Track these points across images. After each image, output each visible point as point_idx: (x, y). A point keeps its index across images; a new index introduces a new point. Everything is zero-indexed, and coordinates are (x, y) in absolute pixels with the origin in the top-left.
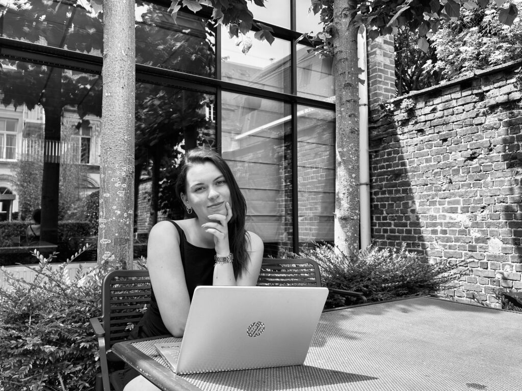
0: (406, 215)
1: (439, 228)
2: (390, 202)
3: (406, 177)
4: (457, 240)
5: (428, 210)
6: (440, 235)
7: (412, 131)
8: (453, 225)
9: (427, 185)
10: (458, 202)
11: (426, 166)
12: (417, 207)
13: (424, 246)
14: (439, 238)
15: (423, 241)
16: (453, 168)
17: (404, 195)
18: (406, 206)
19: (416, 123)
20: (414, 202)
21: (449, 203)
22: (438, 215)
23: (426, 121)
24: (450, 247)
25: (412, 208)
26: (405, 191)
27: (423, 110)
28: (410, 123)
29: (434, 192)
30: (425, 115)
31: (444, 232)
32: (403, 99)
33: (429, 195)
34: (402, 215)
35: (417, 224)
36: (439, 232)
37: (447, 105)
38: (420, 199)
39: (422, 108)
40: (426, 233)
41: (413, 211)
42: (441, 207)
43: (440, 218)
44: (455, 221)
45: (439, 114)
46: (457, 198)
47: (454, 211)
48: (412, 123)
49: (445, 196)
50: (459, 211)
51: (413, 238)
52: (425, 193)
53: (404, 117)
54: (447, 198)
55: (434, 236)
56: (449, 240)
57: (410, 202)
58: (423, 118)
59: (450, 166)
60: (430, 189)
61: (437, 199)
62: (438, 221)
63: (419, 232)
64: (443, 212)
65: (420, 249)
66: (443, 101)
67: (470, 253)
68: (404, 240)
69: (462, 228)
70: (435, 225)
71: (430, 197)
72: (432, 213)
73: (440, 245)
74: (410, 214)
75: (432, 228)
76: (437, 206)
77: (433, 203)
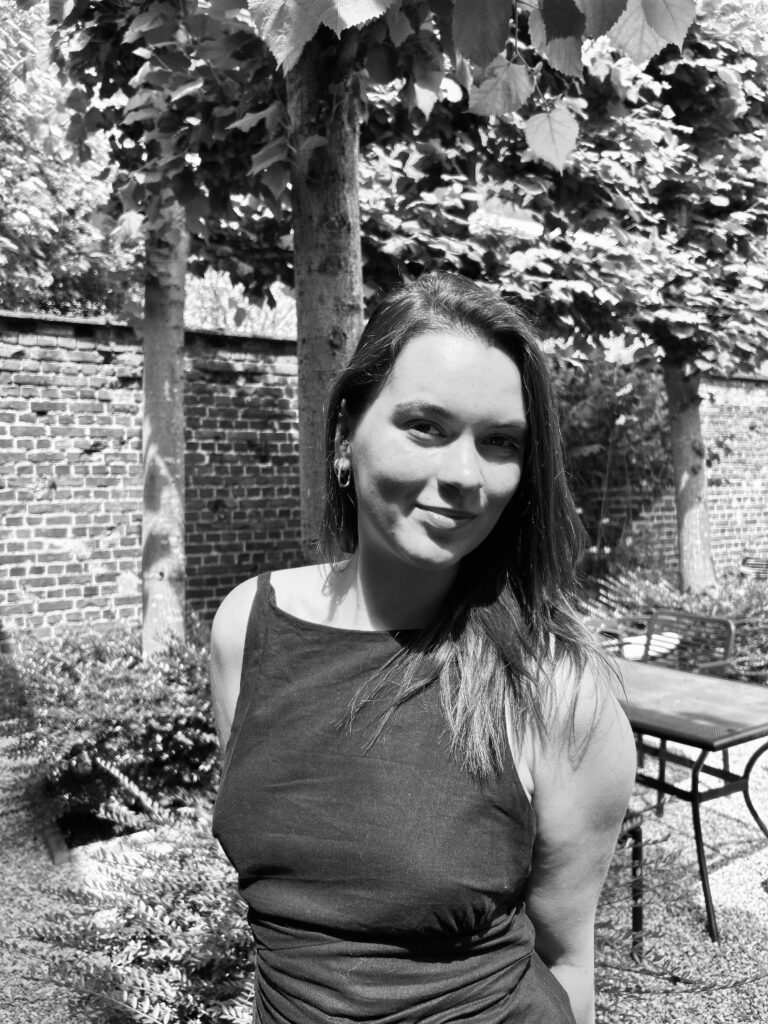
4: (63, 581)
5: (5, 533)
6: (28, 576)
8: (58, 557)
9: (2, 488)
10: (67, 520)
11: (2, 454)
14: (28, 582)
16: (58, 464)
21: (50, 521)
22: (25, 541)
24: (51, 595)
29: (17, 502)
31: (39, 570)
33: (5, 507)
36: (27, 571)
37: (49, 353)
42: (32, 528)
43: (30, 548)
44: (60, 551)
46: (66, 513)
47: (58, 534)
49: (43, 509)
50: (70, 534)
54: (45, 512)
55: (16, 579)
56: (48, 582)
59: (52, 458)
60: (9, 496)
61: (25, 515)
62: (26, 552)
66: (42, 344)
67: (87, 600)
69: (74, 561)
72: (13, 539)
73: (30, 593)
75: (14, 566)
76: (25, 526)
77: (16, 522)
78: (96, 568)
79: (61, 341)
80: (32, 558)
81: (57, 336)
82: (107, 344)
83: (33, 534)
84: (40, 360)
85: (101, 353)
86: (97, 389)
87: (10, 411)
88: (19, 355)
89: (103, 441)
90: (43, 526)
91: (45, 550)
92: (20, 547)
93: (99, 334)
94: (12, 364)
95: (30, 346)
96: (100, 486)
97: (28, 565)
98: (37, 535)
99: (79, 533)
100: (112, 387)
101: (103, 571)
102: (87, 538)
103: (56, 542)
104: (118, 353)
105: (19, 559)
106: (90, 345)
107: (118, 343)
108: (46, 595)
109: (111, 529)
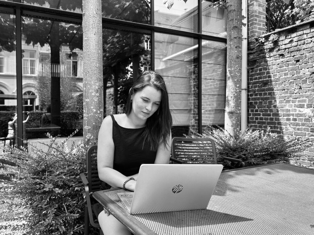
0: (270, 109)
1: (291, 117)
2: (260, 101)
3: (271, 85)
4: (303, 125)
5: (285, 106)
6: (292, 121)
7: (276, 55)
8: (301, 115)
9: (285, 90)
10: (305, 101)
11: (285, 78)
12: (278, 104)
13: (281, 128)
14: (291, 123)
15: (281, 125)
16: (303, 79)
17: (269, 96)
18: (270, 103)
19: (279, 50)
20: (275, 101)
21: (299, 101)
22: (291, 109)
23: (285, 49)
24: (298, 129)
25: (274, 105)
26: (270, 94)
27: (284, 41)
28: (275, 50)
29: (289, 95)
30: (285, 45)
31: (295, 120)
32: (270, 35)
33: (286, 97)
34: (268, 109)
35: (277, 115)
36: (291, 120)
37: (300, 38)
38: (280, 99)
39: (283, 40)
40: (283, 119)
41: (275, 106)
42: (293, 104)
43: (292, 111)
44: (302, 113)
45: (294, 44)
46: (304, 98)
47: (302, 106)
48: (276, 50)
49: (297, 97)
50: (305, 106)
51: (275, 123)
52: (283, 95)
53: (271, 46)
54: (297, 98)
55: (288, 122)
56: (298, 125)
57: (273, 101)
58: (284, 47)
59: (300, 78)
60: (287, 93)
61: (291, 99)
62: (291, 113)
63: (278, 120)
64: (294, 107)
65: (279, 130)
66: (298, 35)
67: (311, 133)
68: (269, 125)
69: (307, 117)
70: (289, 115)
71: (287, 97)
72: (287, 107)
73: (292, 128)
74: (273, 108)
75: (287, 117)
76: (291, 103)
77: (288, 102)
79: (305, 32)
80: (293, 115)
81: (303, 30)
84: (297, 41)
87: (288, 62)
88: (291, 42)
90: (297, 103)
91: (297, 112)
94: (289, 46)
95: (294, 37)
99: (309, 106)
102: (312, 109)
103: (301, 109)
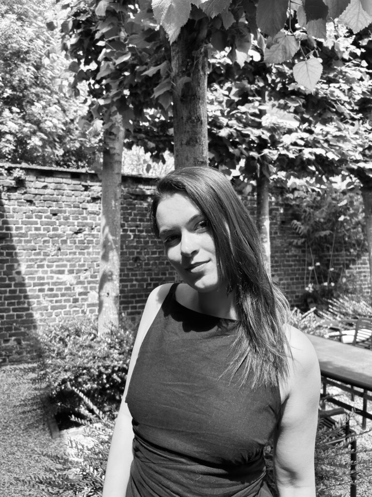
0: (11, 276)
3: (12, 241)
4: (63, 295)
7: (21, 199)
9: (35, 250)
10: (65, 266)
11: (35, 234)
12: (23, 268)
13: (29, 303)
14: (46, 295)
15: (29, 299)
16: (62, 239)
17: (8, 258)
18: (11, 268)
19: (25, 193)
20: (19, 265)
21: (57, 266)
22: (45, 276)
23: (36, 194)
24: (56, 302)
25: (17, 270)
26: (9, 254)
27: (34, 184)
29: (42, 257)
30: (36, 188)
31: (52, 290)
32: (15, 168)
34: (5, 276)
35: (22, 285)
36: (46, 290)
37: (59, 186)
38: (27, 262)
39: (32, 182)
41: (19, 273)
42: (49, 269)
43: (48, 279)
44: (61, 281)
45: (49, 191)
46: (65, 262)
47: (62, 272)
48: (20, 192)
49: (54, 260)
50: (66, 272)
52: (33, 257)
53: (11, 184)
55: (41, 294)
56: (56, 296)
57: (16, 265)
58: (33, 191)
59: (59, 236)
60: (39, 254)
61: (46, 263)
62: (46, 281)
63: (25, 291)
65: (26, 306)
66: (55, 182)
67: (74, 304)
69: (68, 285)
71: (38, 261)
72: (40, 274)
73: (47, 300)
74: (14, 275)
75: (40, 287)
76: (46, 268)
77: (41, 266)
78: (79, 289)
79: (64, 180)
80: (48, 284)
81: (63, 178)
82: (86, 182)
83: (49, 272)
84: (54, 189)
85: (83, 186)
86: (81, 203)
87: (40, 214)
88: (45, 187)
89: (83, 228)
90: (54, 268)
91: (55, 280)
92: (43, 278)
93: (82, 177)
94: (41, 191)
95: (50, 183)
96: (81, 250)
97: (46, 287)
98: (51, 273)
99: (71, 272)
100: (88, 202)
101: (82, 290)
102: (74, 275)
103: (60, 276)
104: (91, 186)
105: (42, 284)
106: (79, 182)
107: (91, 181)
108: (54, 302)
109: (86, 270)
